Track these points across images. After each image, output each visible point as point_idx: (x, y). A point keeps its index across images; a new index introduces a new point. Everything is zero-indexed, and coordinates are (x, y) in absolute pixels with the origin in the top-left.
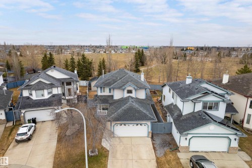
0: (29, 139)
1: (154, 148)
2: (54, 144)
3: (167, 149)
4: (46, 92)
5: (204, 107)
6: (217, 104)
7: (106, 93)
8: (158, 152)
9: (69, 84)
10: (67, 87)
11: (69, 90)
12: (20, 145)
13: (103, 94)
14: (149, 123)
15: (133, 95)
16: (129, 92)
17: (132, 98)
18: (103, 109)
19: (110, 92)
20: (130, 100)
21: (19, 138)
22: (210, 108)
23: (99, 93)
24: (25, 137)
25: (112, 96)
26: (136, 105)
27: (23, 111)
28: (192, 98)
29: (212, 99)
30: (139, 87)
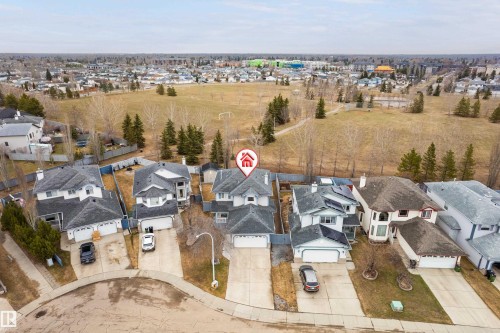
0: (154, 249)
1: (271, 259)
2: (178, 253)
3: (283, 260)
4: (160, 199)
5: (322, 221)
6: (334, 218)
7: (226, 198)
8: (274, 262)
9: (181, 184)
10: (179, 188)
11: (181, 191)
12: (148, 254)
13: (222, 200)
14: (268, 235)
15: (254, 203)
16: (251, 199)
17: (253, 206)
18: (222, 216)
19: (229, 197)
20: (251, 210)
21: (146, 248)
22: (328, 221)
23: (218, 199)
24: (150, 248)
25: (232, 202)
26: (256, 217)
27: (140, 220)
28: (310, 212)
29: (329, 213)
30: (261, 194)
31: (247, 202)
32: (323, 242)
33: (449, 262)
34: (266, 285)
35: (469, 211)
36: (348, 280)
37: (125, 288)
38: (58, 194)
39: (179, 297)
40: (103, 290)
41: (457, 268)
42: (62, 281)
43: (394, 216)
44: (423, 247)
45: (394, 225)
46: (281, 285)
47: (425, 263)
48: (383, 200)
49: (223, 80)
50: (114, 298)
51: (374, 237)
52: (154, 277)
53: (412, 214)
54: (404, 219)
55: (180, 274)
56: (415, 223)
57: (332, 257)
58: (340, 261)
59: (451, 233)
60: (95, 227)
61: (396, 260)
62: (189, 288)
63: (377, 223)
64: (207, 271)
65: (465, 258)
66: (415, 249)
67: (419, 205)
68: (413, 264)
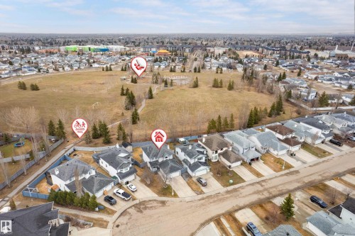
1: (184, 179)
2: (148, 188)
3: (188, 178)
4: (128, 167)
5: (198, 160)
6: (202, 158)
8: (186, 180)
12: (135, 192)
13: (153, 161)
14: (180, 170)
16: (166, 157)
18: (154, 168)
19: (156, 159)
20: (169, 162)
22: (200, 159)
23: (151, 161)
25: (158, 161)
28: (194, 157)
29: (201, 156)
30: (170, 155)
31: (165, 159)
32: (202, 167)
33: (239, 163)
34: (189, 189)
35: (241, 144)
36: (213, 178)
37: (140, 207)
40: (132, 211)
41: (242, 164)
43: (219, 151)
44: (232, 160)
45: (220, 154)
46: (194, 187)
47: (233, 165)
48: (215, 146)
49: (61, 69)
50: (140, 212)
51: (214, 161)
52: (147, 200)
53: (224, 149)
54: (222, 151)
56: (226, 152)
57: (205, 172)
58: (207, 173)
59: (237, 152)
60: (105, 189)
61: (224, 167)
63: (214, 155)
65: (243, 161)
66: (230, 162)
67: (226, 145)
68: (230, 167)
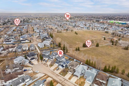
12: (48, 62)
27: (50, 59)
37: (45, 64)
38: (44, 54)
39: (48, 66)
40: (43, 64)
42: (41, 62)
43: (71, 67)
46: (55, 69)
50: (43, 65)
52: (47, 64)
55: (49, 65)
58: (62, 69)
60: (46, 58)
62: (49, 66)
64: (51, 65)
68: (68, 72)
